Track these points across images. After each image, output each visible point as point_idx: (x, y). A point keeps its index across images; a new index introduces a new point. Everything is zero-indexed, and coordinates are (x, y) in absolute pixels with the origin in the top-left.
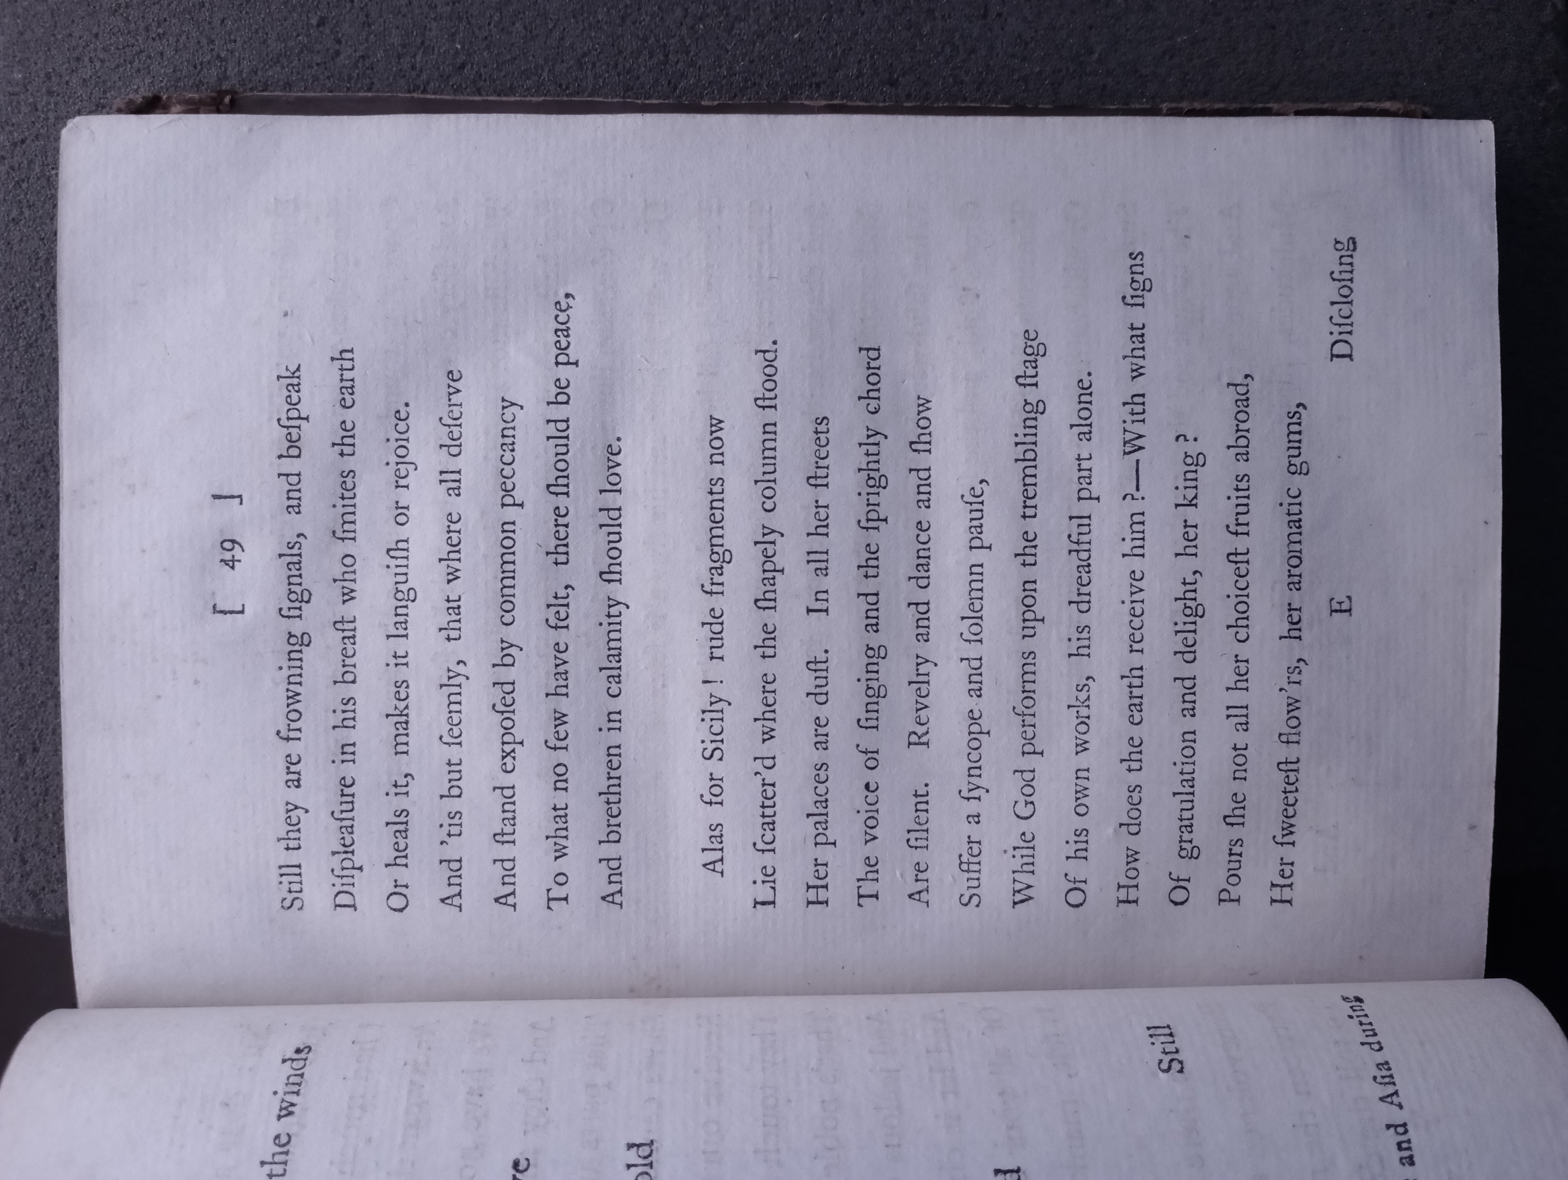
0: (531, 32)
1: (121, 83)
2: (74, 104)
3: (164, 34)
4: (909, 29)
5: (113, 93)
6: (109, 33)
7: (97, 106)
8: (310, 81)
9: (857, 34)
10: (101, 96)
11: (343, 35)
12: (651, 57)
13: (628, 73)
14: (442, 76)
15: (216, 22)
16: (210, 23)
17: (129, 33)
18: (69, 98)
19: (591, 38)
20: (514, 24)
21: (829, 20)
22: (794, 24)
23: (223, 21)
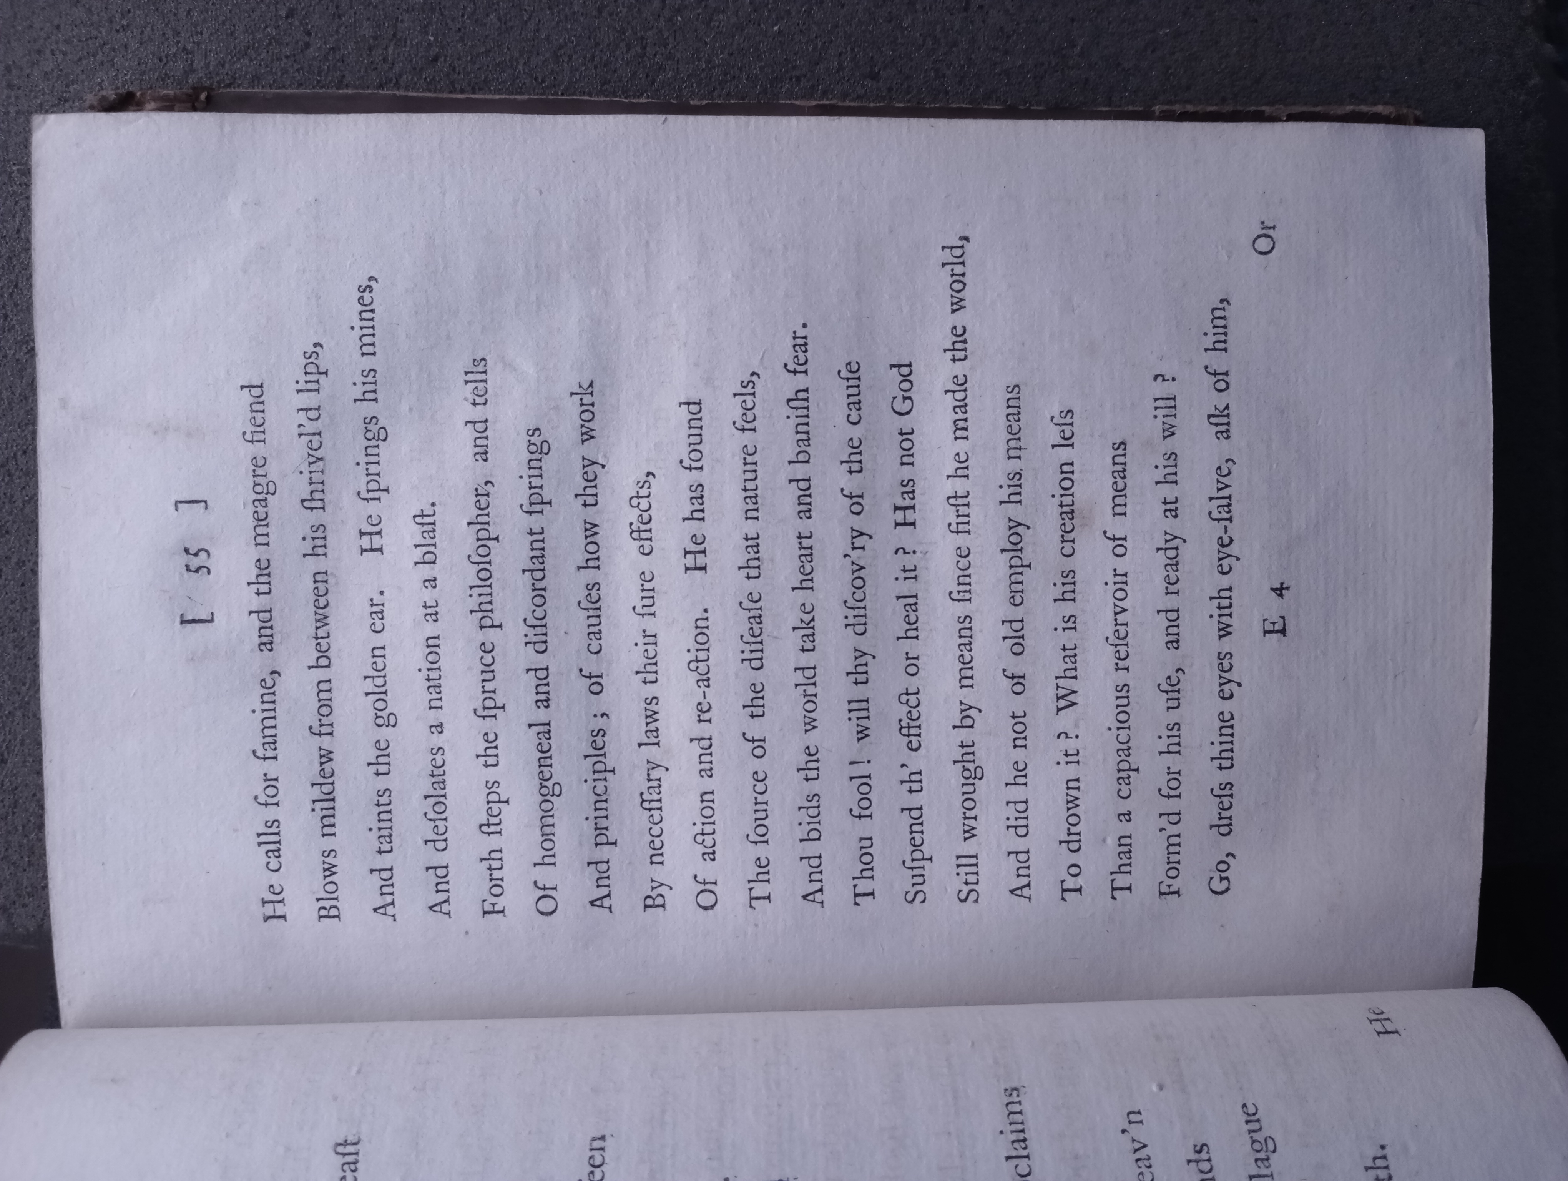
0: (505, 23)
1: (84, 76)
2: (36, 97)
3: (128, 26)
4: (890, 22)
5: (75, 86)
6: (71, 25)
7: (60, 99)
8: (279, 74)
9: (837, 26)
10: (64, 89)
11: (313, 26)
12: (628, 49)
13: (605, 66)
14: (414, 69)
15: (182, 14)
16: (175, 15)
17: (92, 24)
18: (31, 91)
19: (567, 29)
20: (488, 15)
21: (809, 12)
22: (774, 16)
23: (189, 12)
